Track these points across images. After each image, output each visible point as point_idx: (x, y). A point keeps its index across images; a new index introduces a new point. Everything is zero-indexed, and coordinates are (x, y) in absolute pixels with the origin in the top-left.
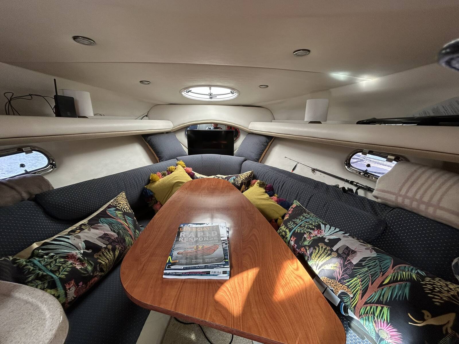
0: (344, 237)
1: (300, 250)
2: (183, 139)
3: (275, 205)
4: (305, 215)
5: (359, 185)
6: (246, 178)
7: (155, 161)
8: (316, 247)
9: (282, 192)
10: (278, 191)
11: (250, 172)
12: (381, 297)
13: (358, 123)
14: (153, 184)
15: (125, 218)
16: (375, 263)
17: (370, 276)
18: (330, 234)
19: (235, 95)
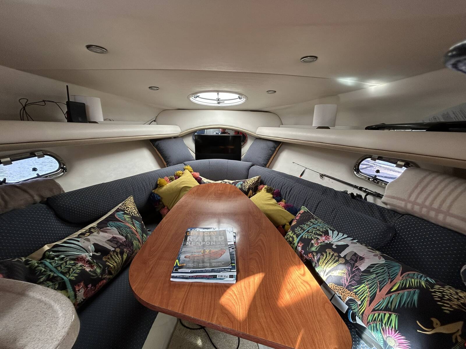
0: (352, 243)
1: (308, 256)
2: (190, 144)
3: (282, 210)
4: (312, 220)
5: (368, 191)
6: (253, 183)
7: (162, 166)
8: (323, 253)
9: (290, 198)
10: (285, 196)
11: (258, 177)
12: (389, 305)
13: (367, 128)
14: (161, 189)
15: (133, 222)
16: (383, 270)
17: (378, 282)
18: (338, 240)
19: (243, 100)
